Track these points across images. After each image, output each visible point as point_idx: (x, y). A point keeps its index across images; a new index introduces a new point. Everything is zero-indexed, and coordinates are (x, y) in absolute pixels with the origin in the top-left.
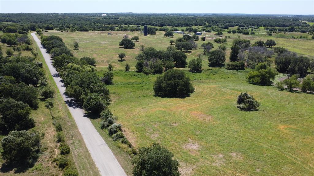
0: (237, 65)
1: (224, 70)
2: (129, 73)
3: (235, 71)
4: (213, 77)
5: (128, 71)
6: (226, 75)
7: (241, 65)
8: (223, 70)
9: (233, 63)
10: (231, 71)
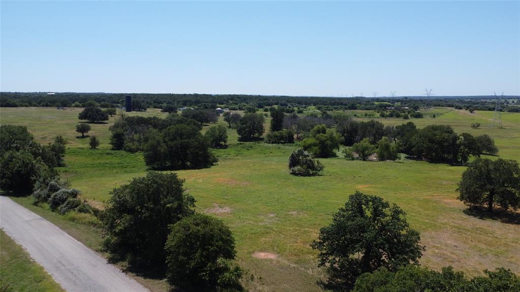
0: (282, 136)
1: (263, 144)
2: (97, 151)
3: (281, 145)
4: (245, 152)
5: (95, 148)
6: (267, 151)
7: (289, 136)
8: (261, 144)
9: (276, 133)
10: (274, 145)
